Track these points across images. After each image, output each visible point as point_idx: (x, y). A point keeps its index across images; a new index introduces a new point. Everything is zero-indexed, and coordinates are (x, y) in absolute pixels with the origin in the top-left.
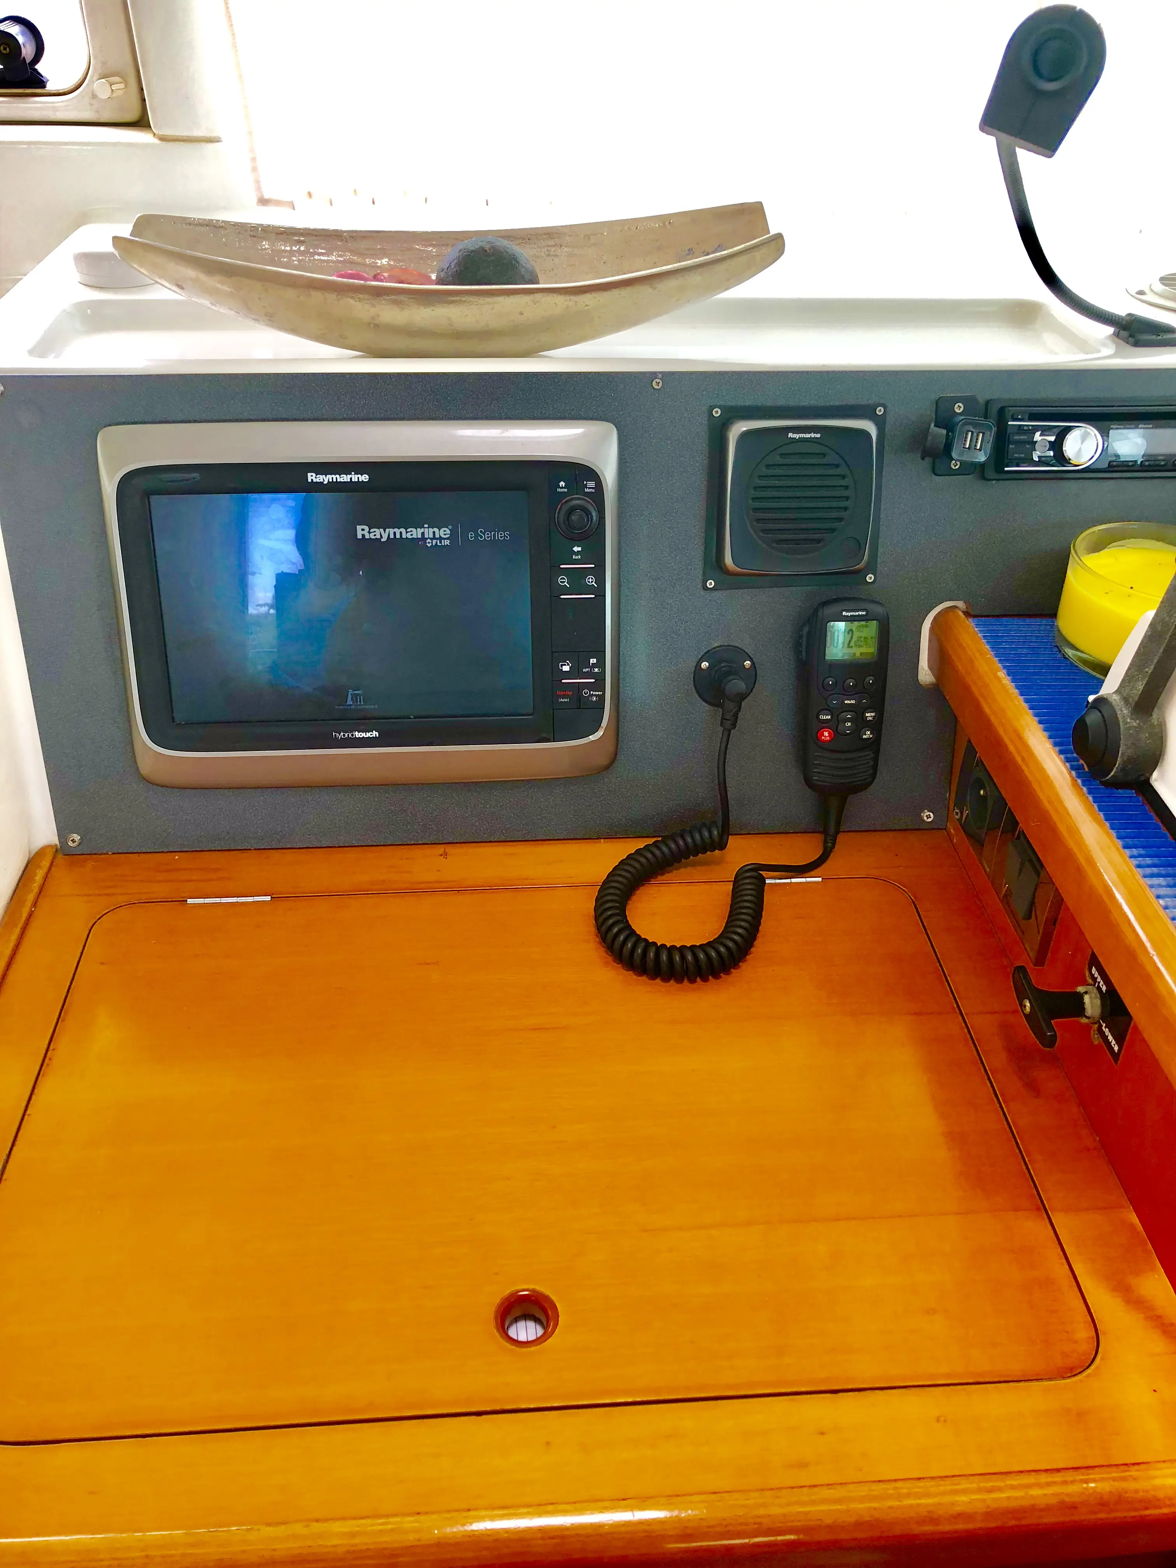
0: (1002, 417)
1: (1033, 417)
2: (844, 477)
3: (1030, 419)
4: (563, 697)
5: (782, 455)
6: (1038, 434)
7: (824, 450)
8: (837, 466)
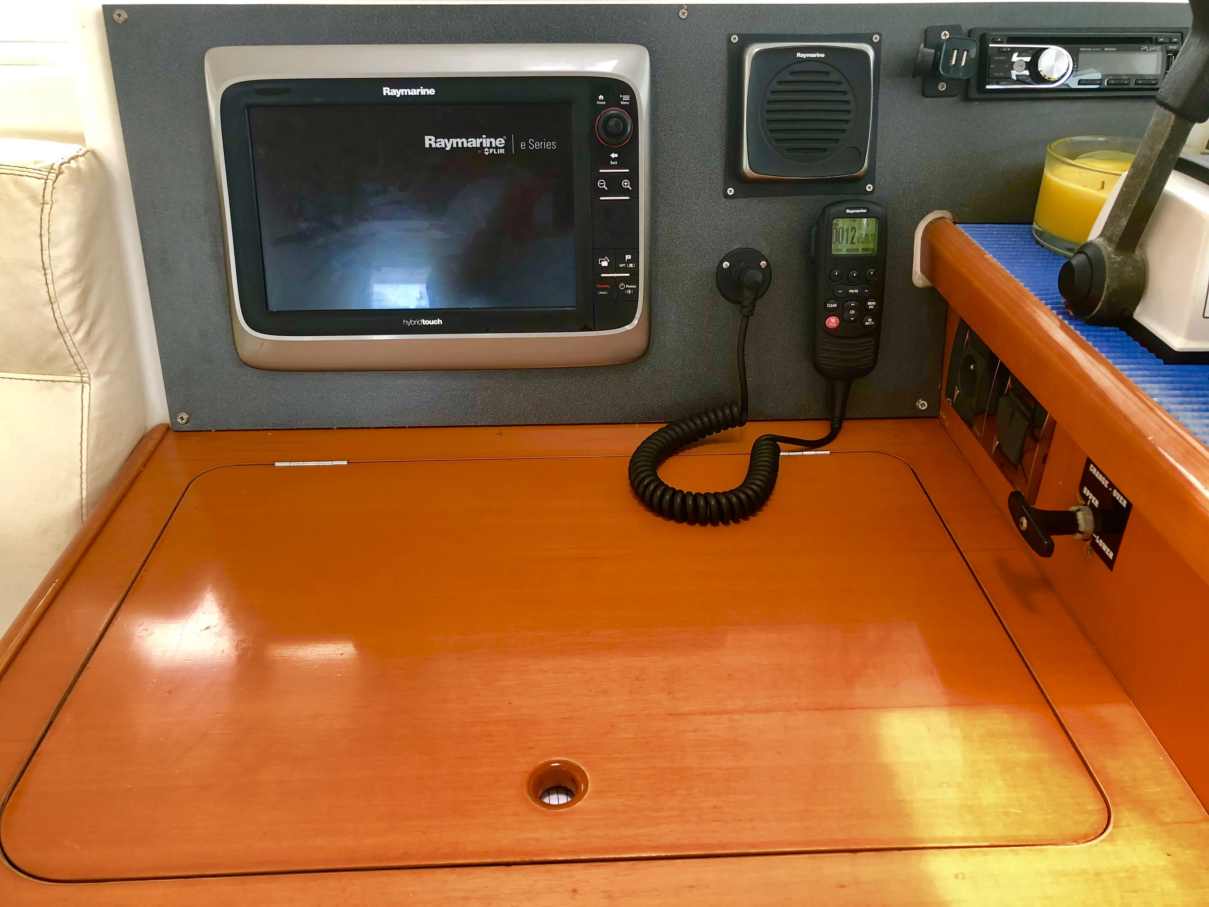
0: (983, 40)
1: (1011, 40)
2: (845, 93)
3: (1008, 43)
4: (603, 289)
5: (792, 73)
6: (1016, 55)
7: (828, 68)
8: (839, 83)
